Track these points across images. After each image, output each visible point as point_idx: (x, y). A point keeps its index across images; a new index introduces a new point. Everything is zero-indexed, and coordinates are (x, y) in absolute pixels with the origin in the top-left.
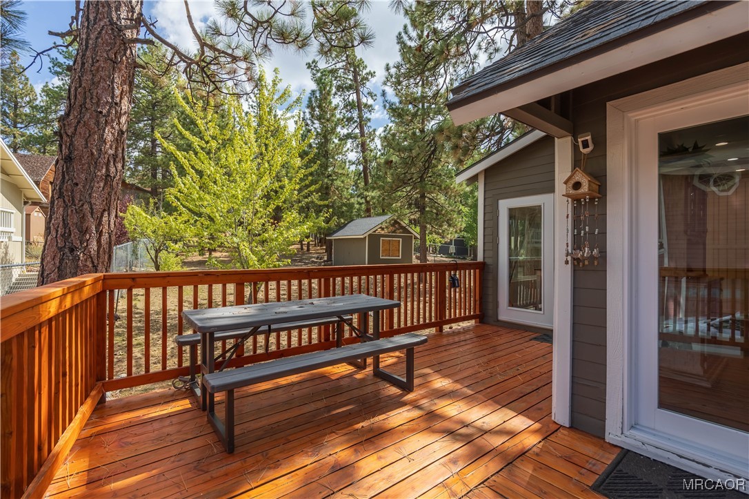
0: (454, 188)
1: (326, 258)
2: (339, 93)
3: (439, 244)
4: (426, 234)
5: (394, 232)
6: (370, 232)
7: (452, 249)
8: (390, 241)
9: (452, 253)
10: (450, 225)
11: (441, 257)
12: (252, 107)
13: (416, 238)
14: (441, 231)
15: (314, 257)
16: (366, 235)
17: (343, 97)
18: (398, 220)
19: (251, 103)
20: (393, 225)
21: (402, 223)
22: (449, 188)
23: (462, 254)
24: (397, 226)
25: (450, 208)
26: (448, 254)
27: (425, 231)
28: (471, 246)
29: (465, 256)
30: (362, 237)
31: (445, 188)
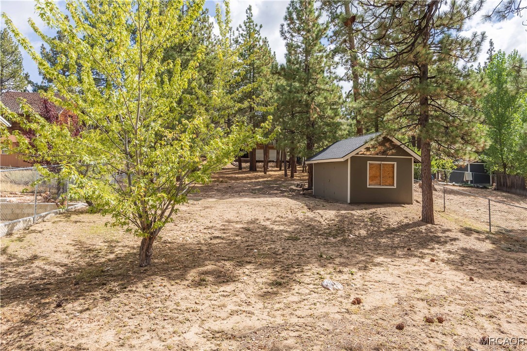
0: (474, 88)
1: (307, 186)
2: (326, 8)
3: (451, 170)
4: (430, 156)
5: (384, 153)
6: (353, 154)
7: (468, 176)
8: (380, 165)
9: (467, 181)
10: (467, 142)
11: (454, 185)
12: (242, 36)
13: (416, 161)
14: (453, 151)
15: (294, 185)
16: (349, 157)
17: (330, 11)
18: (388, 137)
19: (241, 32)
20: (382, 144)
21: (394, 140)
22: (465, 88)
23: (481, 182)
24: (387, 144)
25: (467, 119)
26: (462, 182)
27: (429, 151)
28: (493, 173)
29: (487, 185)
30: (342, 160)
31: (458, 89)
